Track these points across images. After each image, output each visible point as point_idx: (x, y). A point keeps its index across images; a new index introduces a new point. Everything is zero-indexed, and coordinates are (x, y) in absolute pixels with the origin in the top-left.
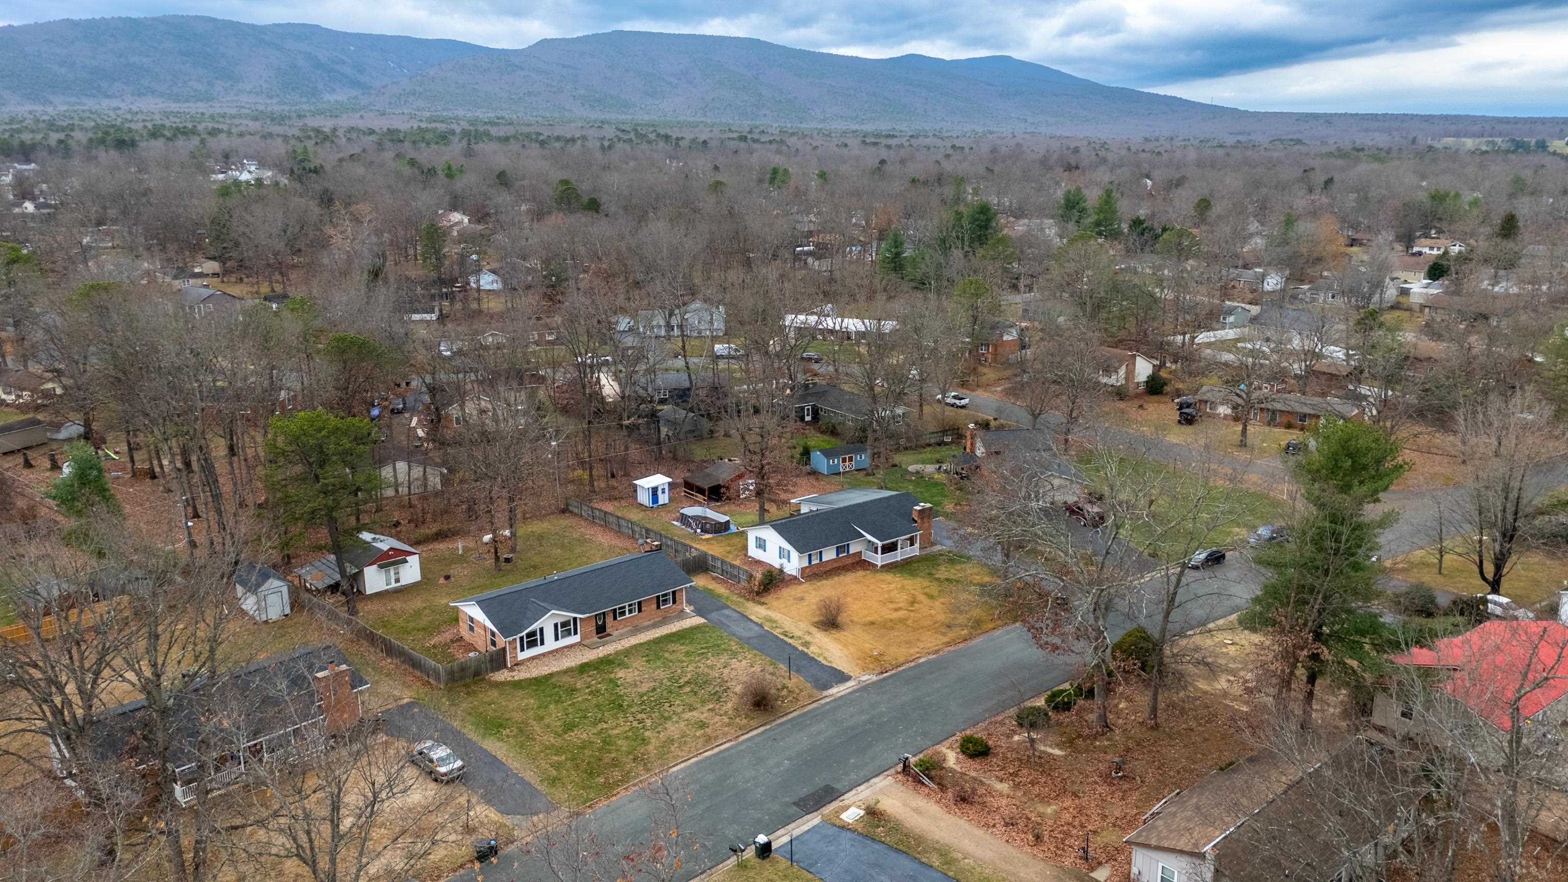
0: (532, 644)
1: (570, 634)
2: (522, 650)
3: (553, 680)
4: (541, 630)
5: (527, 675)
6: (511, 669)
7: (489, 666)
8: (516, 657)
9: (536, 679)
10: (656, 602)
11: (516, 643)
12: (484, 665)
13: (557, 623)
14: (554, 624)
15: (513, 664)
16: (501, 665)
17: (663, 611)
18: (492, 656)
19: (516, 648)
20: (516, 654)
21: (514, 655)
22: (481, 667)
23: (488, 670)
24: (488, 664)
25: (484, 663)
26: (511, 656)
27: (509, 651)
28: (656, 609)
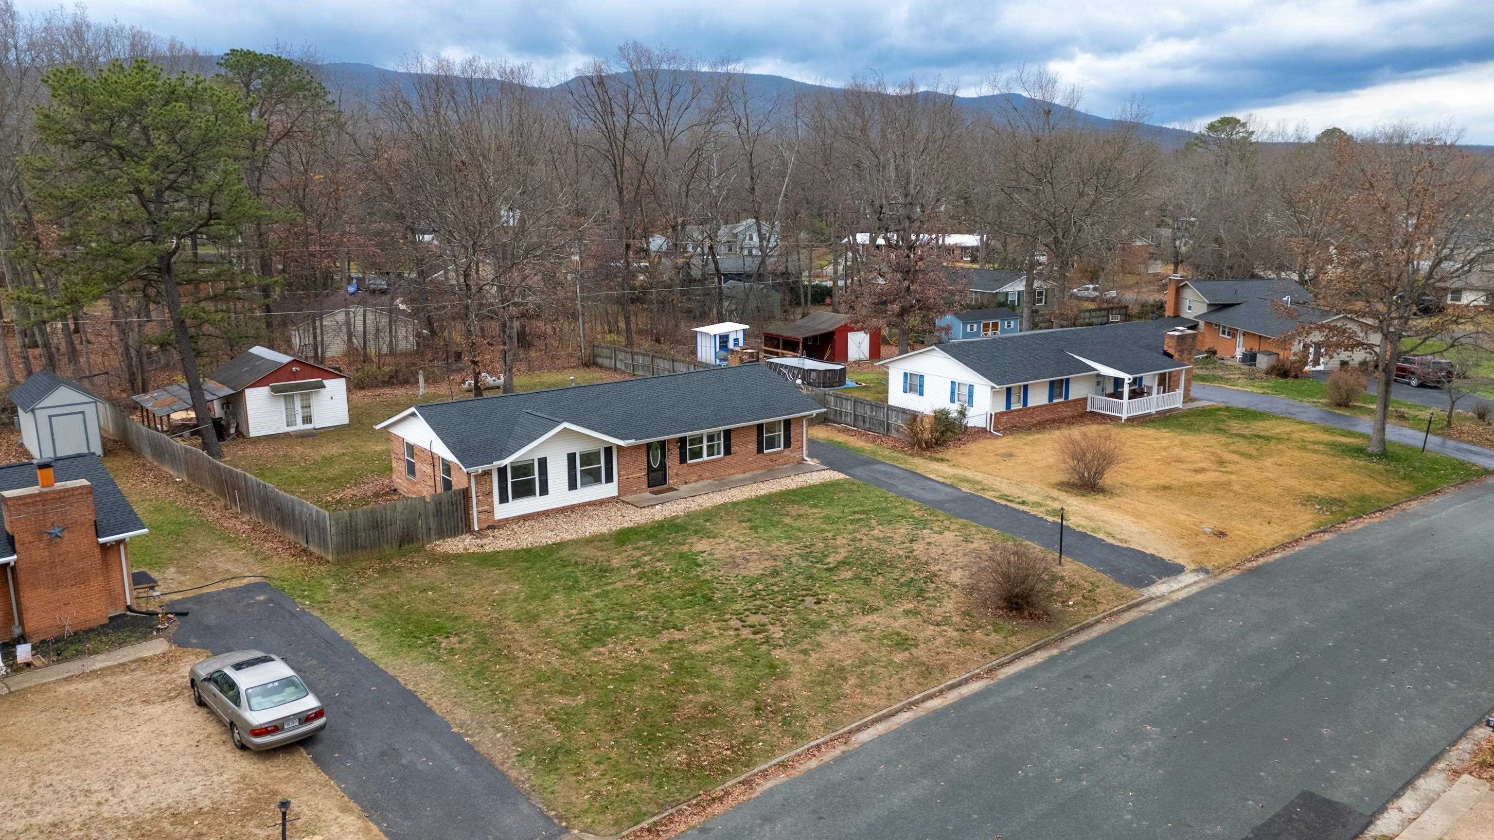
0: (524, 490)
1: (598, 480)
3: (563, 553)
4: (543, 463)
5: (512, 545)
6: (480, 534)
7: (433, 524)
9: (528, 551)
10: (755, 438)
11: (491, 481)
12: (424, 521)
13: (574, 454)
14: (568, 455)
15: (485, 525)
16: (460, 525)
17: (768, 458)
18: (440, 504)
19: (490, 493)
20: (491, 505)
21: (486, 508)
22: (416, 525)
23: (432, 532)
24: (431, 520)
25: (423, 517)
26: (480, 509)
27: (477, 496)
28: (756, 452)
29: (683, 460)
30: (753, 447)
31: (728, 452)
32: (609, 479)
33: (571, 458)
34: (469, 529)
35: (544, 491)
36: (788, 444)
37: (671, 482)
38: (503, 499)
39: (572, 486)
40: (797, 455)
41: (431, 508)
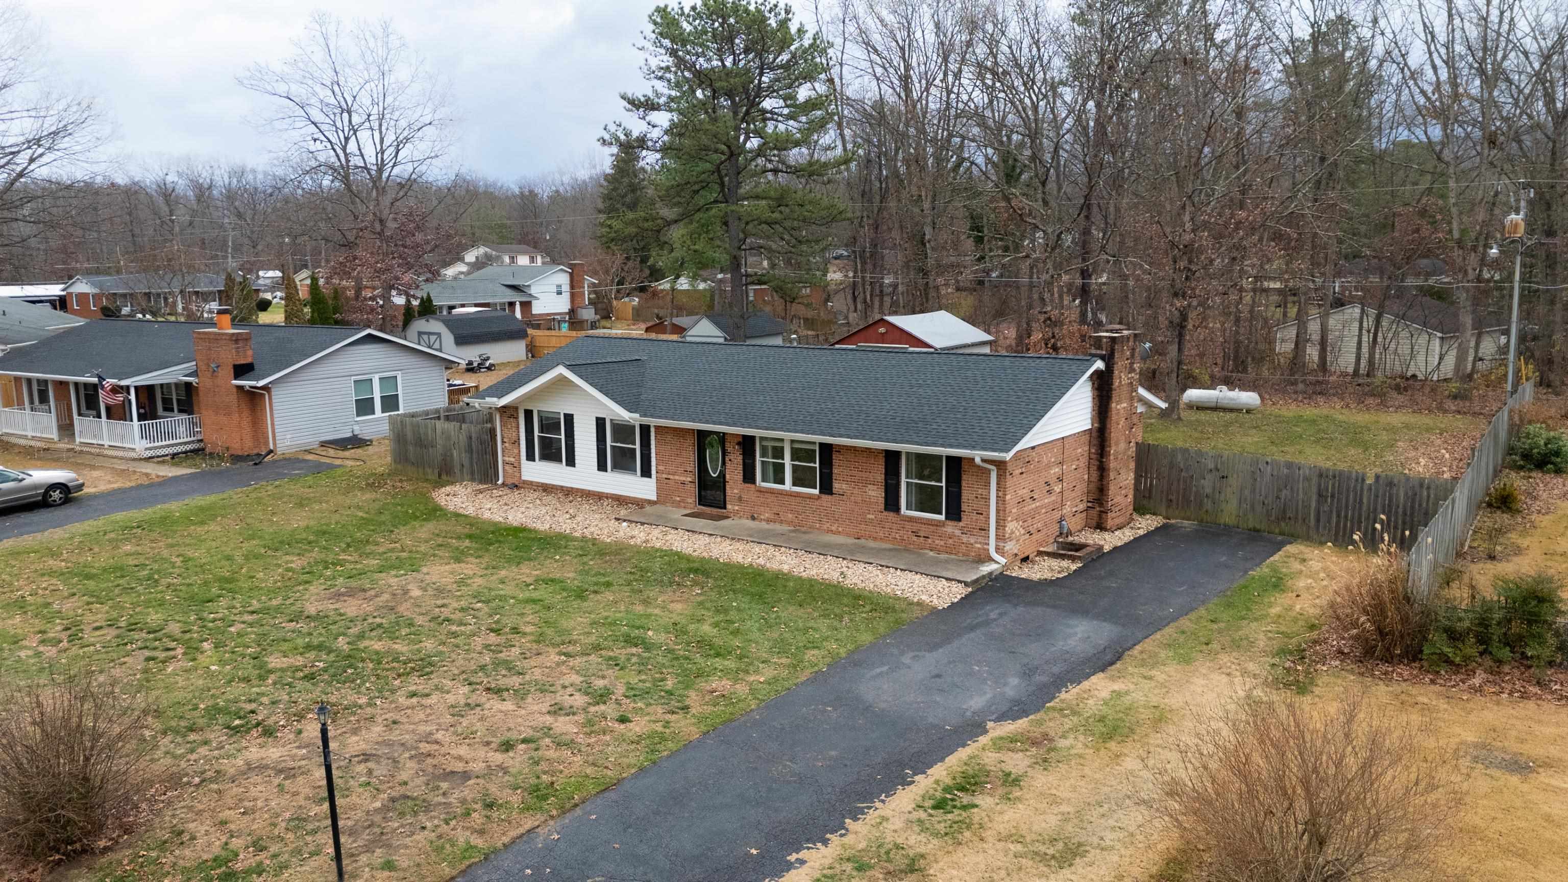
0: (550, 453)
1: (630, 468)
2: (530, 457)
4: (569, 418)
7: (465, 461)
8: (517, 467)
10: (880, 477)
11: (518, 427)
12: (457, 453)
13: (604, 419)
14: (598, 419)
15: (511, 482)
16: (488, 471)
17: (908, 526)
18: (470, 438)
19: (517, 442)
20: (518, 458)
21: (512, 460)
22: (452, 455)
24: (464, 455)
25: (457, 449)
27: (503, 442)
28: (882, 506)
29: (749, 477)
30: (876, 493)
31: (826, 487)
32: (646, 471)
33: (600, 424)
35: (571, 461)
36: (953, 512)
37: (731, 507)
39: (602, 465)
40: (975, 542)
41: (463, 440)
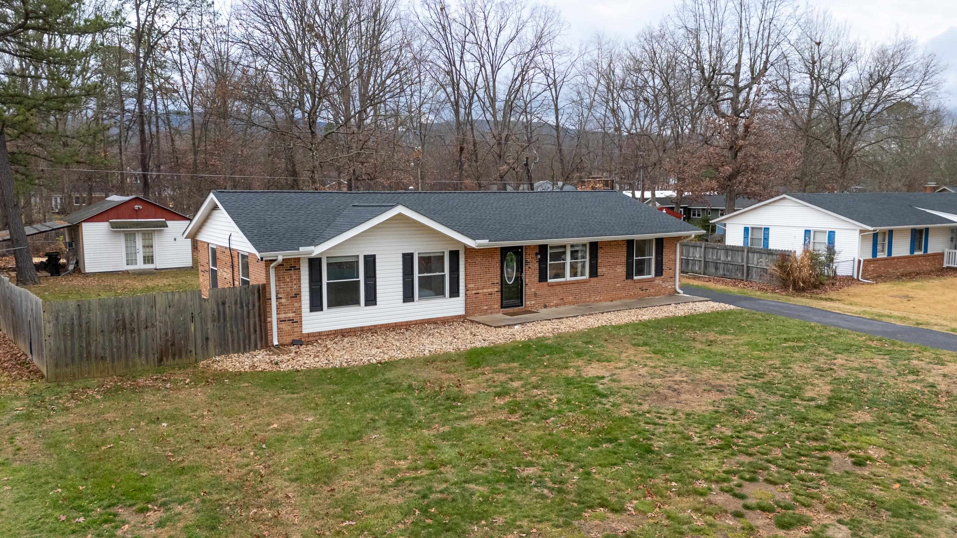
1: (440, 293)
4: (370, 261)
8: (297, 321)
10: (624, 259)
11: (299, 279)
12: (198, 326)
13: (412, 255)
14: (404, 255)
15: (289, 340)
16: (253, 337)
17: (638, 285)
18: (224, 303)
19: (297, 296)
20: (298, 312)
21: (291, 315)
22: (187, 330)
23: (211, 344)
24: (210, 325)
25: (197, 319)
26: (283, 316)
27: (278, 298)
28: (625, 277)
29: (543, 277)
30: (621, 270)
31: (594, 273)
32: (454, 293)
33: (408, 259)
34: (266, 344)
35: (371, 300)
36: (659, 272)
37: (528, 303)
38: (316, 306)
39: (408, 297)
40: (668, 285)
41: (210, 307)
